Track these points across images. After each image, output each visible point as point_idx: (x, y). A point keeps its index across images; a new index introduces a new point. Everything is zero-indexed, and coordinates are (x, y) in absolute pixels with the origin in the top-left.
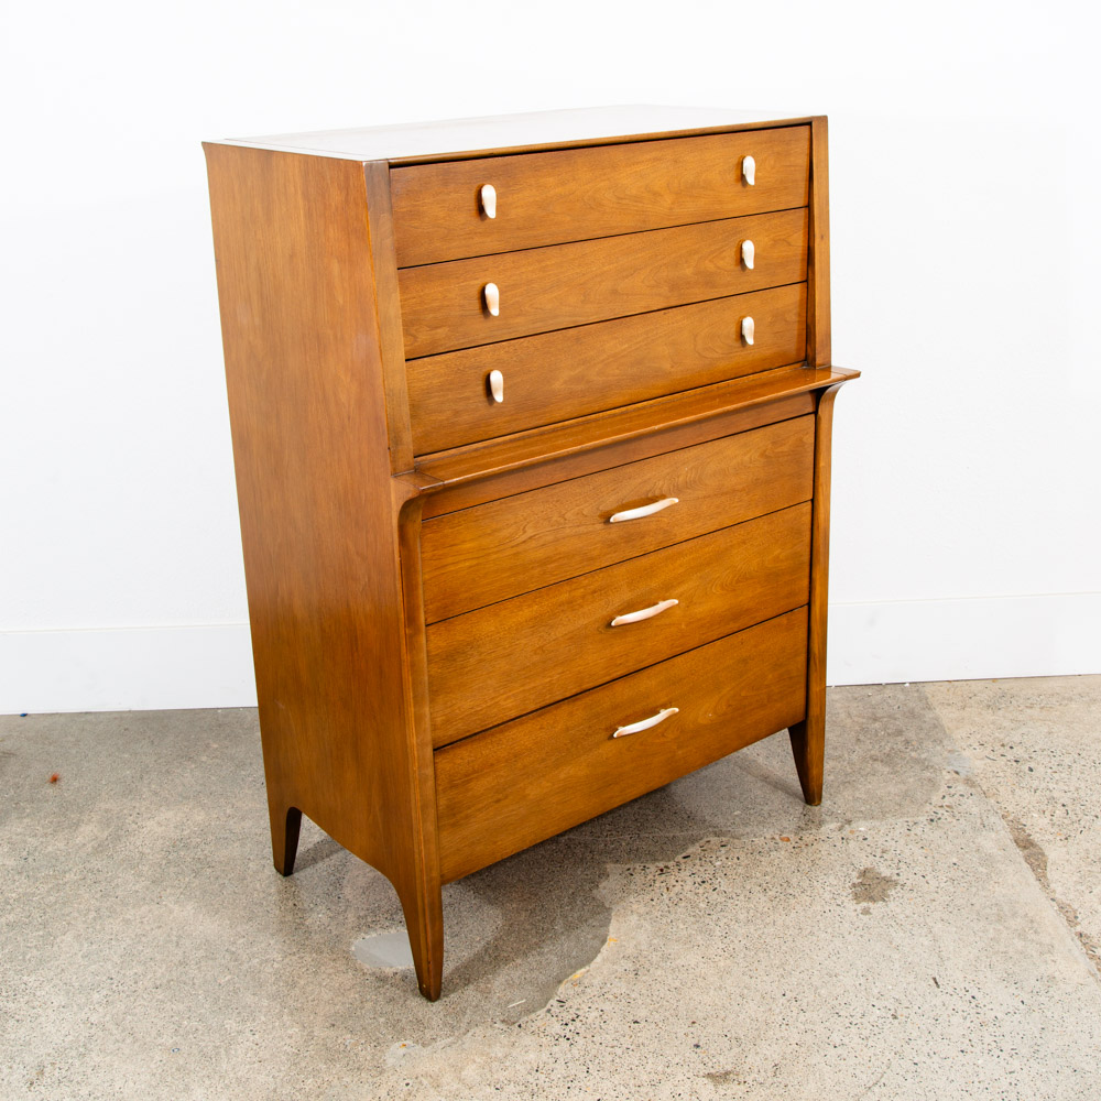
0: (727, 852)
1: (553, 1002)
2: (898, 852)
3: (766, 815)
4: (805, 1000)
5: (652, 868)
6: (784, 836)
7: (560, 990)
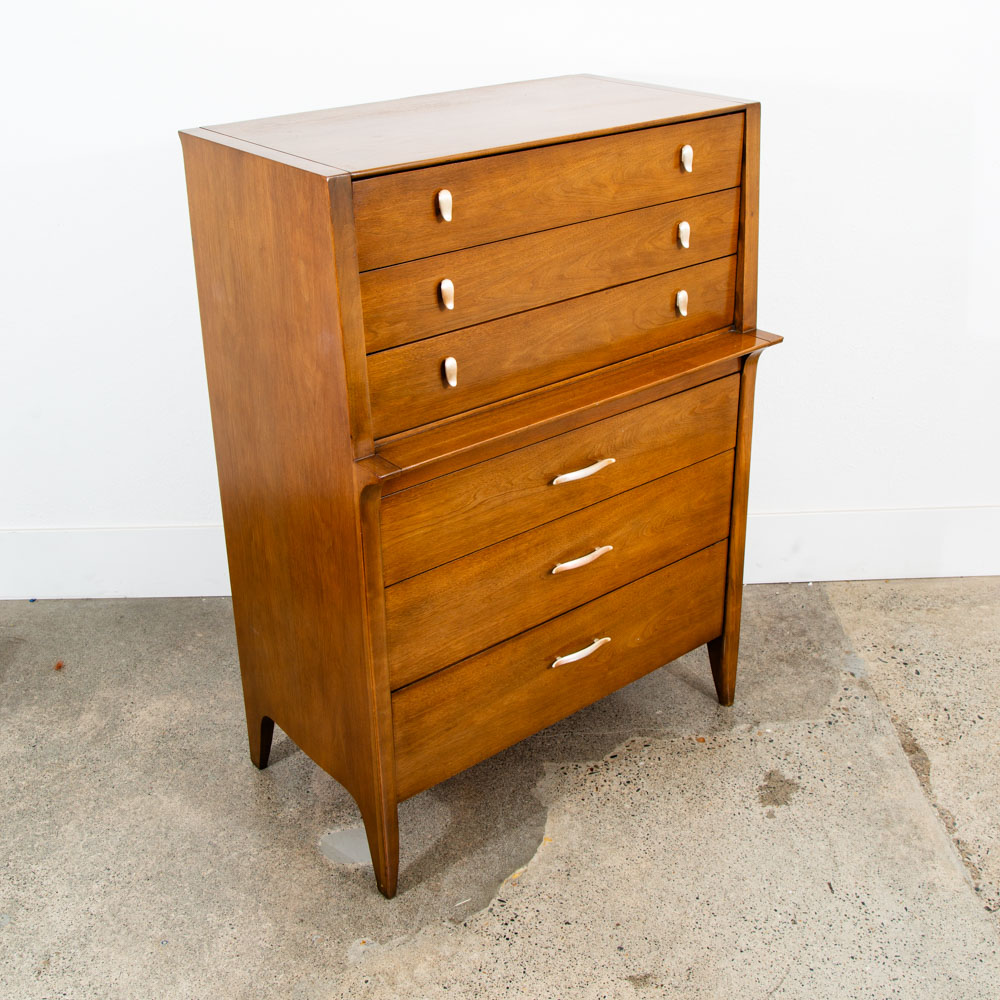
0: (650, 752)
1: (494, 901)
2: (800, 755)
3: (684, 715)
4: (716, 904)
5: (584, 768)
6: (700, 736)
7: (501, 890)
